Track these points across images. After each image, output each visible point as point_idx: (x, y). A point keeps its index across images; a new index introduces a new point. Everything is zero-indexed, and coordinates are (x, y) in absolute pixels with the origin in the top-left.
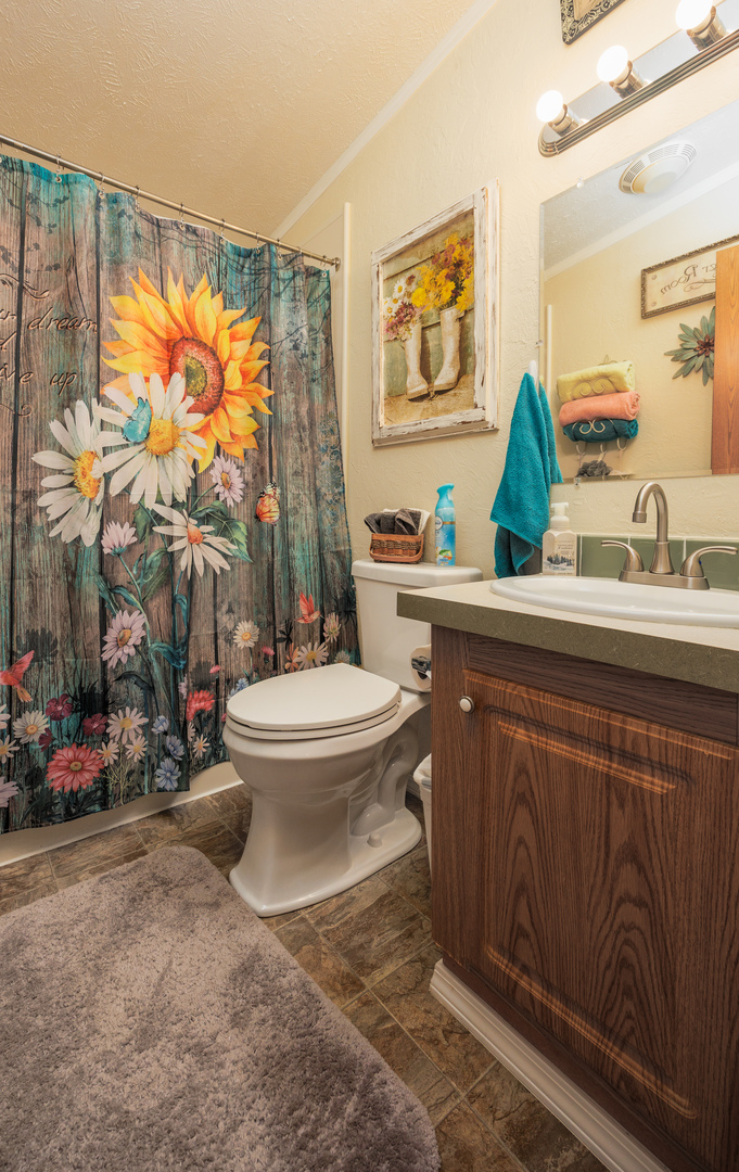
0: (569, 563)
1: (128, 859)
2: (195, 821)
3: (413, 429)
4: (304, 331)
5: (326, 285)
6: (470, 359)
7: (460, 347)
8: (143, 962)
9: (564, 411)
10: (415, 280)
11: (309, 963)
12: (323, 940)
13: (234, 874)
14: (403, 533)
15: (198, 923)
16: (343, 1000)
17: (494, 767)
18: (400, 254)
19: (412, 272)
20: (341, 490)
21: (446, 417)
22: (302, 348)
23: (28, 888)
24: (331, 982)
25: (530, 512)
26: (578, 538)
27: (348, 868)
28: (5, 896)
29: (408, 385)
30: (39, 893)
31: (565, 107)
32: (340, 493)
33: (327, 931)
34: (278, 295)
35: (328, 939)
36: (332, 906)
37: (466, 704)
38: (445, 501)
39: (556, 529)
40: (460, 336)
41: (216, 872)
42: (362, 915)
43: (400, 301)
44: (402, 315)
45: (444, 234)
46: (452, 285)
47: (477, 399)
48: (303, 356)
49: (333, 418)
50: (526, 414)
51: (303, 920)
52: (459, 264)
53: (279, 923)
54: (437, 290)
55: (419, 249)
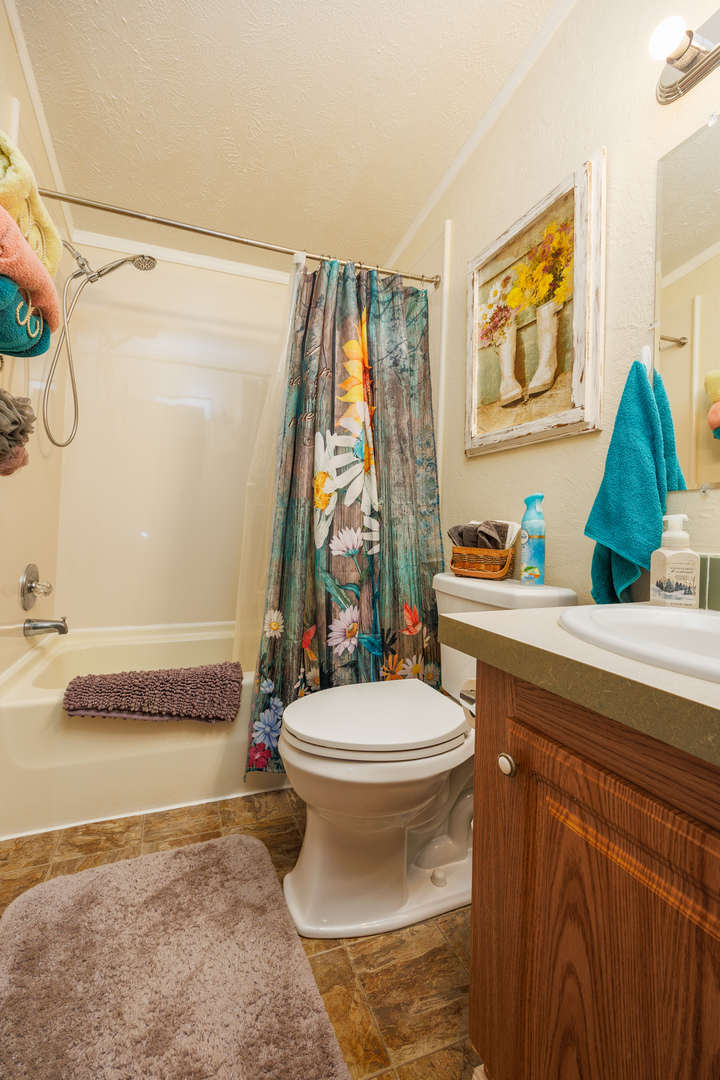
0: (688, 591)
1: (204, 838)
2: (270, 812)
3: (505, 437)
4: (404, 347)
5: (424, 303)
6: (569, 355)
7: (558, 343)
8: (181, 953)
9: (714, 412)
10: (511, 281)
11: (336, 1009)
12: (358, 984)
13: (288, 879)
14: (486, 547)
15: (241, 925)
16: (362, 1071)
17: (540, 854)
18: (496, 257)
19: (508, 273)
20: (435, 501)
21: (539, 420)
22: (401, 363)
23: (119, 846)
24: (354, 1041)
25: (635, 527)
26: (703, 561)
27: (402, 905)
28: (101, 849)
29: (502, 391)
30: (125, 854)
31: (690, 34)
32: (434, 505)
33: (365, 974)
34: (378, 317)
35: (364, 985)
36: (377, 946)
37: (505, 763)
38: (533, 513)
39: (669, 547)
40: (558, 331)
41: (273, 873)
42: (408, 965)
43: (495, 306)
44: (497, 319)
45: (542, 225)
46: (549, 278)
47: (575, 398)
48: (403, 370)
49: (429, 431)
50: (635, 410)
51: (343, 952)
52: (558, 253)
53: (318, 947)
54: (534, 287)
55: (515, 248)
